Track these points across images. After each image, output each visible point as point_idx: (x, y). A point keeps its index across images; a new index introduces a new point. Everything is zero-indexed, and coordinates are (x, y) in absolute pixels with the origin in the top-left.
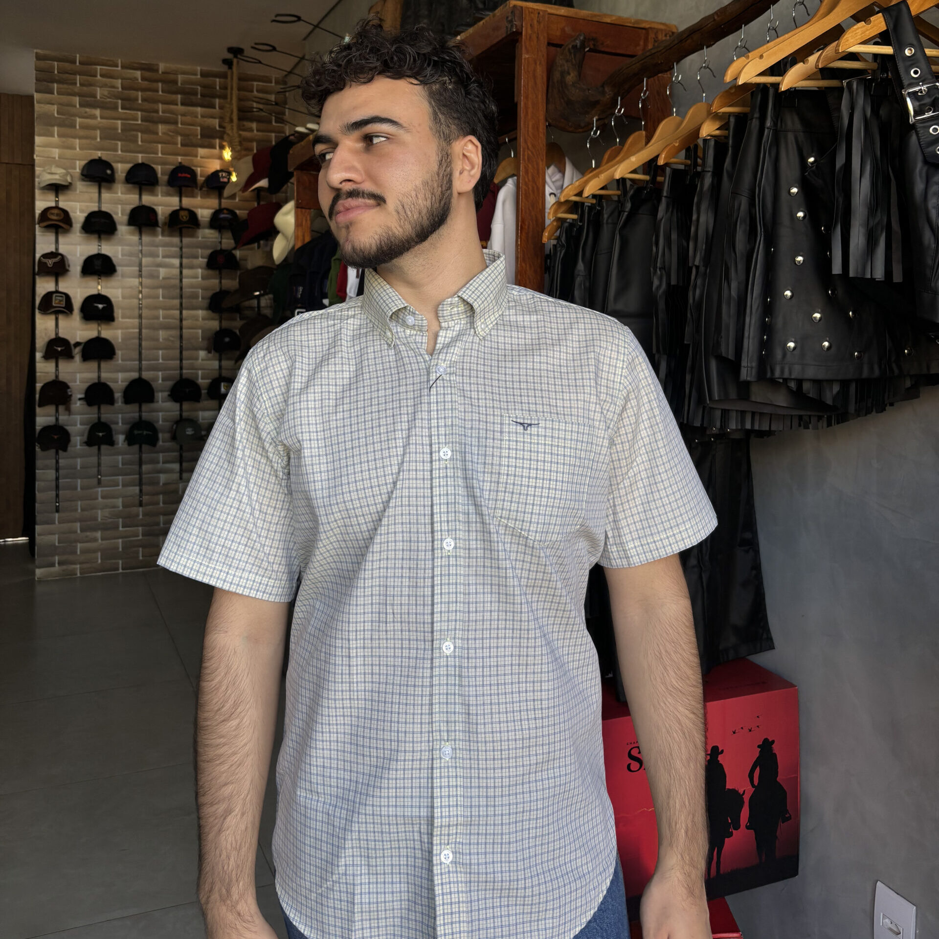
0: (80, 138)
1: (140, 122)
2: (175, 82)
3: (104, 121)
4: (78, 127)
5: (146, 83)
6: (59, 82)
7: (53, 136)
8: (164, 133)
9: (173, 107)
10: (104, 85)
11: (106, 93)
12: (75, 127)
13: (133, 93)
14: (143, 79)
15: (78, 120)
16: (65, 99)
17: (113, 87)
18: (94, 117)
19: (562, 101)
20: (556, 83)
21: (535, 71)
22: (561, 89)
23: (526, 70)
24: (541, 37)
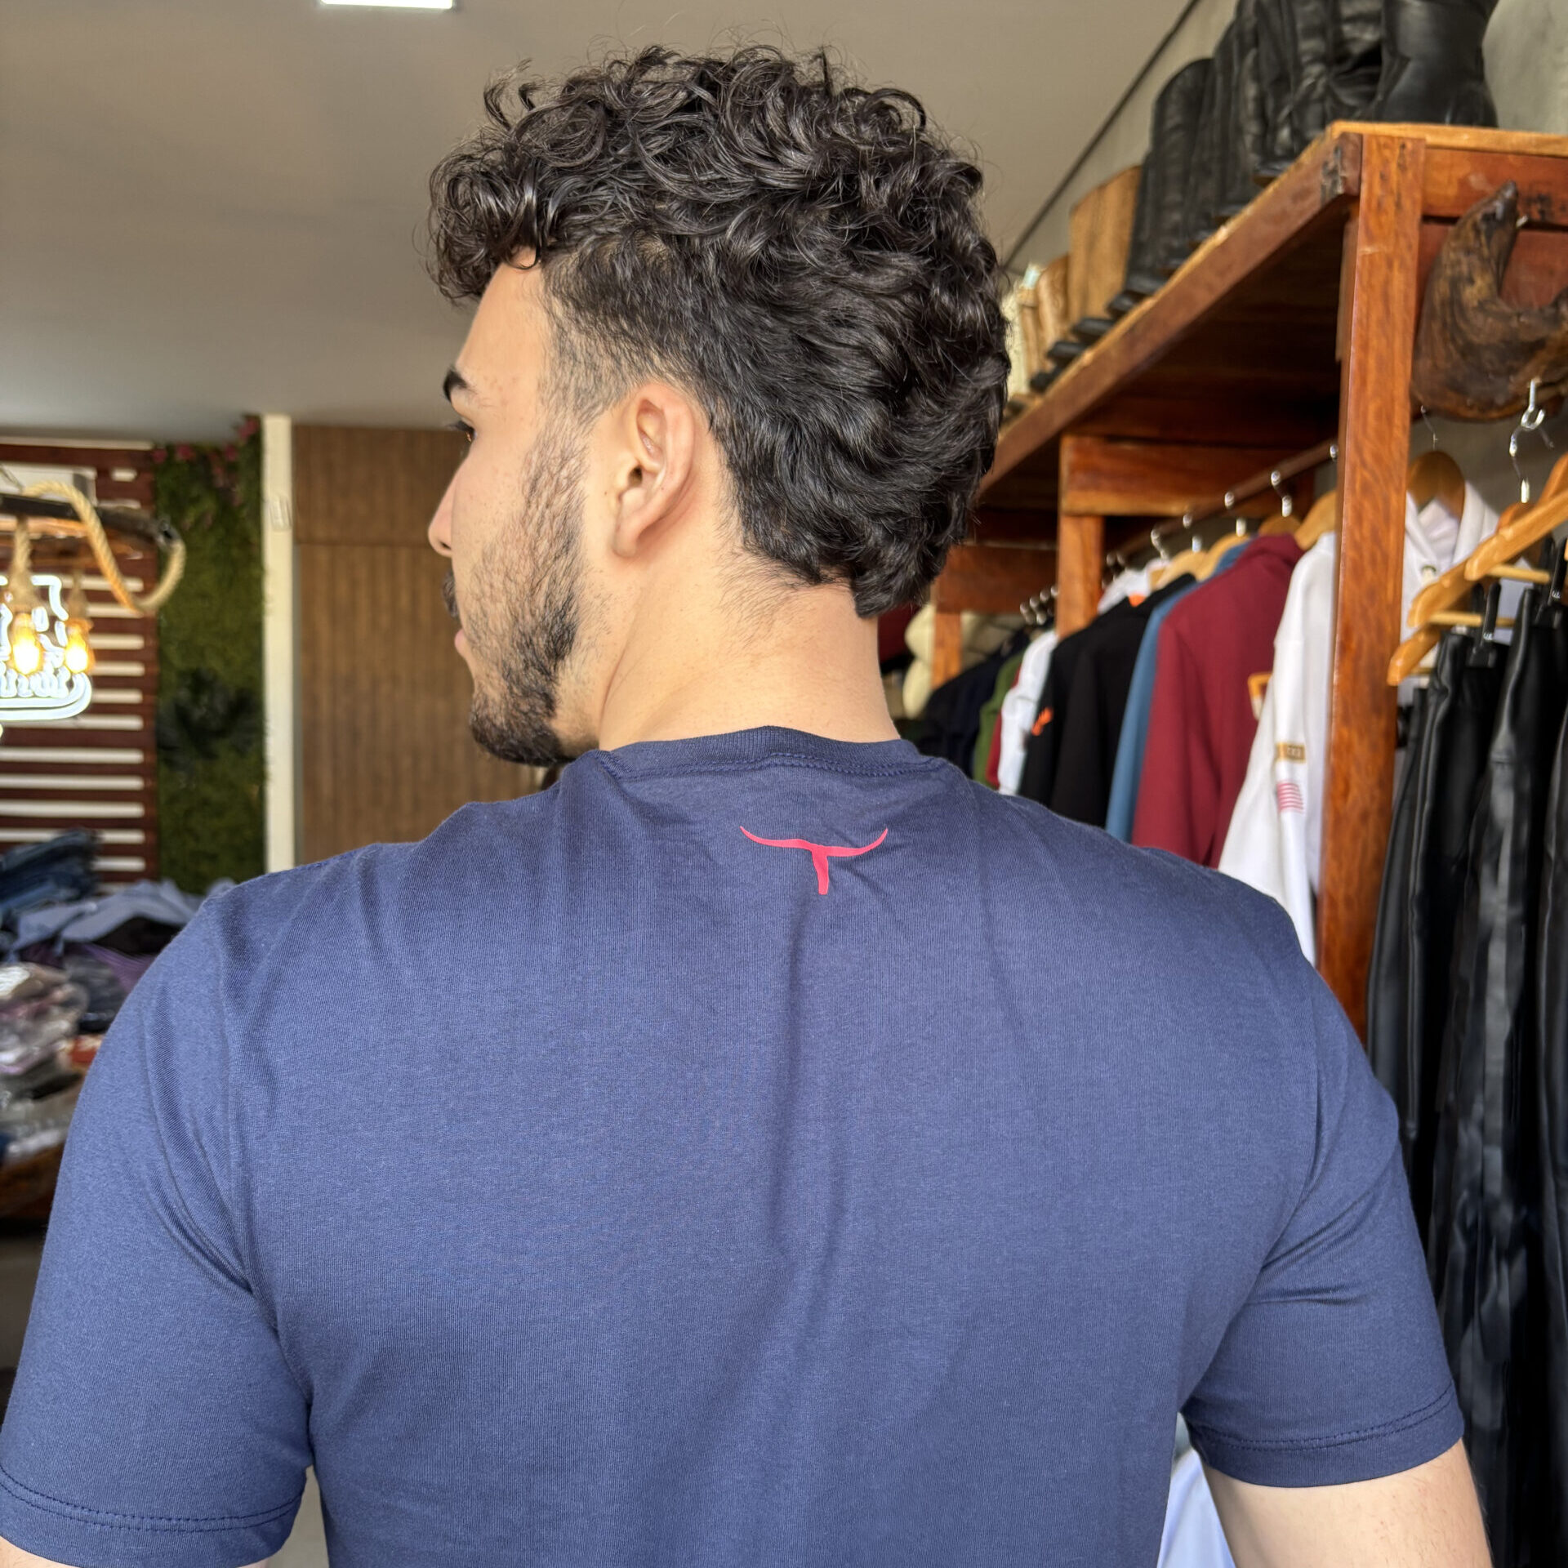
19: (1451, 347)
20: (1438, 308)
21: (1387, 282)
22: (1449, 320)
23: (1365, 283)
24: (1407, 204)
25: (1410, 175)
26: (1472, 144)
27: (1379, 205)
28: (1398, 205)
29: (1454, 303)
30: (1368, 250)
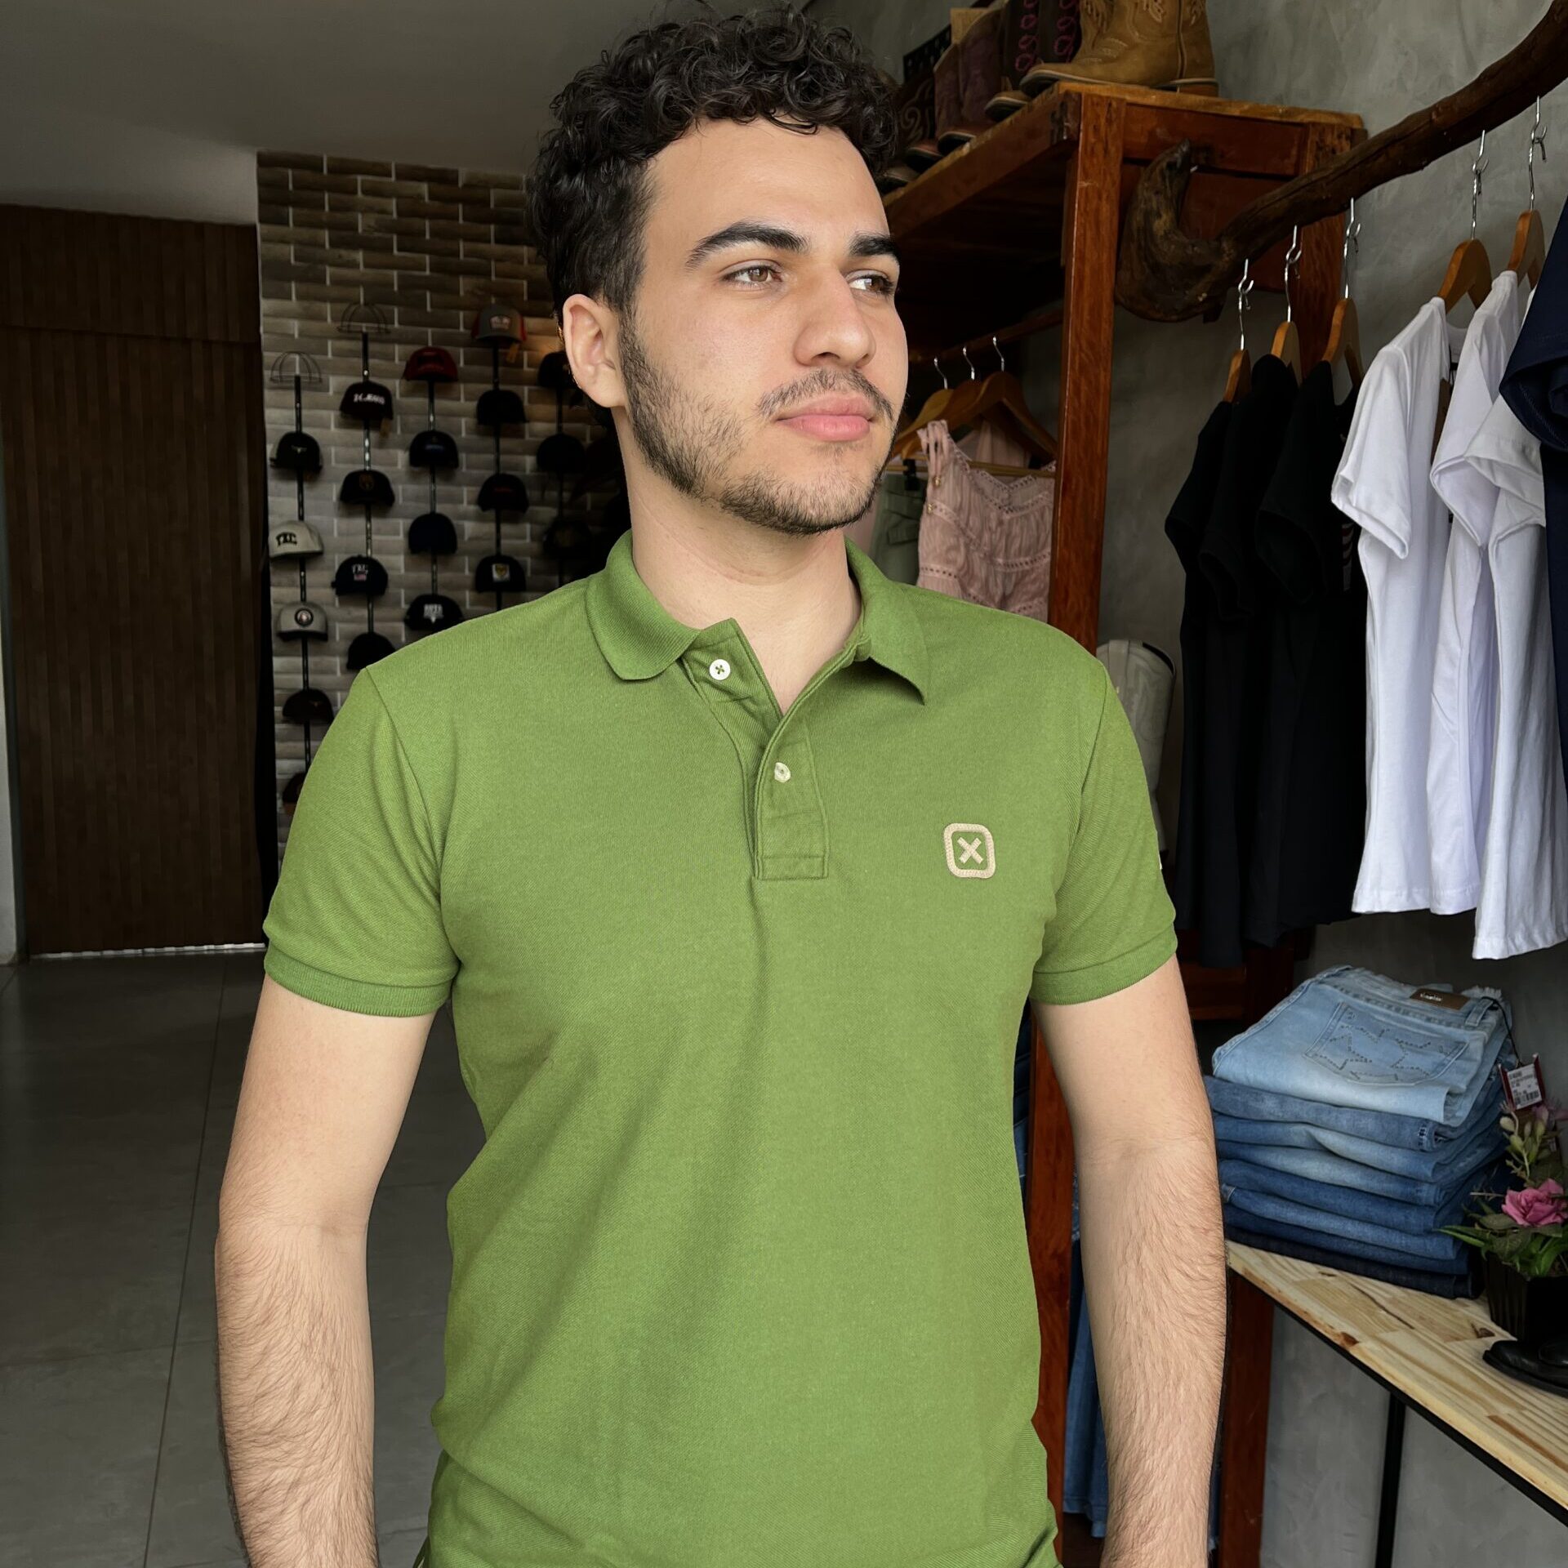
0: (333, 301)
1: (428, 273)
2: (485, 202)
3: (370, 272)
4: (328, 282)
5: (437, 204)
6: (295, 204)
7: (290, 298)
8: (466, 292)
9: (482, 246)
10: (368, 210)
11: (372, 223)
12: (325, 282)
13: (416, 222)
14: (432, 197)
15: (329, 270)
16: (306, 233)
17: (383, 212)
18: (353, 265)
19: (1144, 263)
20: (1135, 234)
21: (1098, 210)
22: (1143, 243)
23: (1082, 209)
24: (1112, 150)
25: (1115, 127)
26: (1158, 103)
27: (1092, 150)
28: (1106, 151)
29: (1147, 230)
30: (1085, 184)
